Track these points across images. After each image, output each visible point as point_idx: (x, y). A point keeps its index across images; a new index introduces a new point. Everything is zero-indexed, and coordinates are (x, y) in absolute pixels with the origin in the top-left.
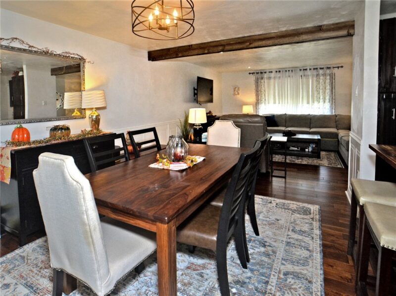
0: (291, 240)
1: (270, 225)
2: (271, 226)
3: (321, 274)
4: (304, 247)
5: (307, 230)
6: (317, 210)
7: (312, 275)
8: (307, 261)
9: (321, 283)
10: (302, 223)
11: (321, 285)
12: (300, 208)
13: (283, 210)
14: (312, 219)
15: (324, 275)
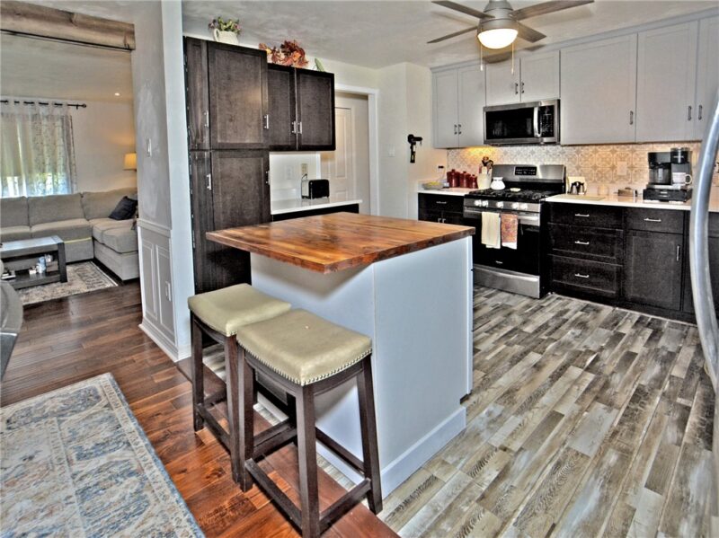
0: (86, 480)
1: (14, 483)
2: (18, 484)
3: (177, 501)
4: (122, 475)
5: (108, 434)
6: (109, 383)
7: (164, 516)
8: (143, 498)
9: (187, 517)
10: (91, 428)
11: (189, 520)
12: (72, 398)
13: (33, 426)
14: (108, 406)
15: (183, 497)
